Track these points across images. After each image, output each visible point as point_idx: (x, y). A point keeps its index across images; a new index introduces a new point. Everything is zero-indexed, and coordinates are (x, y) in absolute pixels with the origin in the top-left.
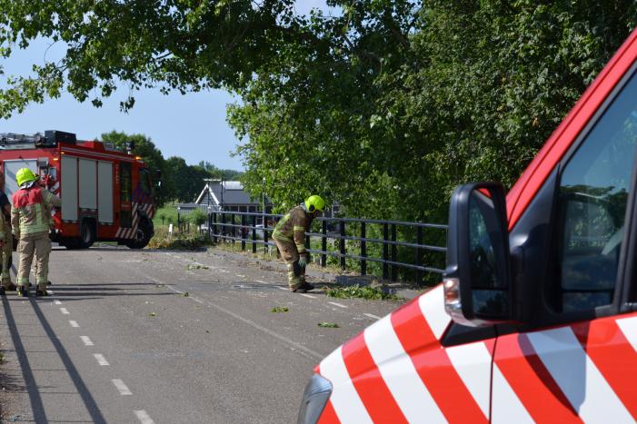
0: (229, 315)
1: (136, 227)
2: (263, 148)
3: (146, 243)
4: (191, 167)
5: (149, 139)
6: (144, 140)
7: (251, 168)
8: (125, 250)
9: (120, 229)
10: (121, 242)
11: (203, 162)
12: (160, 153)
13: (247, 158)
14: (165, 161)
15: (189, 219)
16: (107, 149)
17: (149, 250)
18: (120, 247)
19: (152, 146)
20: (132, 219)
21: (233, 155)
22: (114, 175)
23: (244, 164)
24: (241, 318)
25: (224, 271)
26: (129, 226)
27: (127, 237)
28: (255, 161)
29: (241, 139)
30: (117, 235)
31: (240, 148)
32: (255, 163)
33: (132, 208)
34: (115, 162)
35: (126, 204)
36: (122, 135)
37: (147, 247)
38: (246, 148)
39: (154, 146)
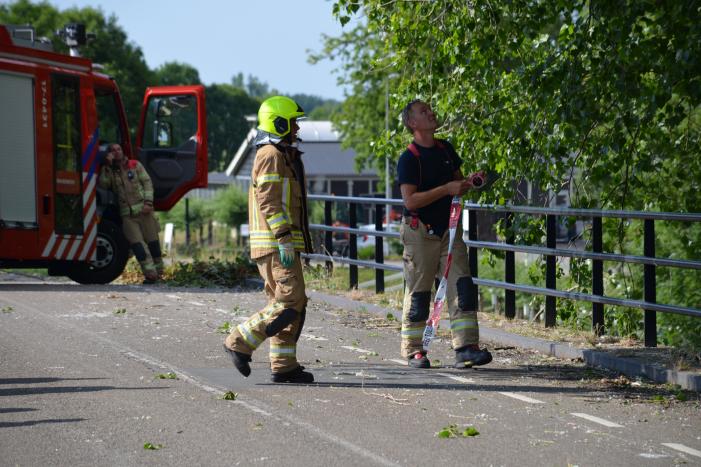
0: (339, 447)
1: (94, 231)
2: (401, 43)
3: (118, 270)
4: (214, 88)
5: (113, 19)
6: (101, 22)
7: (358, 90)
8: (68, 288)
9: (54, 237)
10: (57, 267)
11: (241, 76)
12: (139, 52)
13: (348, 67)
14: (152, 74)
15: (210, 214)
16: (17, 42)
17: (125, 288)
18: (50, 281)
19: (119, 36)
20: (82, 212)
21: (315, 59)
22: (37, 105)
23: (341, 81)
24: (366, 453)
25: (312, 337)
26: (78, 230)
27: (70, 257)
28: (368, 73)
29: (344, 21)
30: (46, 253)
31: (331, 43)
32: (368, 77)
33: (83, 187)
34: (40, 74)
35: (67, 176)
36: (44, 7)
37: (119, 281)
38: (346, 43)
39: (123, 36)
